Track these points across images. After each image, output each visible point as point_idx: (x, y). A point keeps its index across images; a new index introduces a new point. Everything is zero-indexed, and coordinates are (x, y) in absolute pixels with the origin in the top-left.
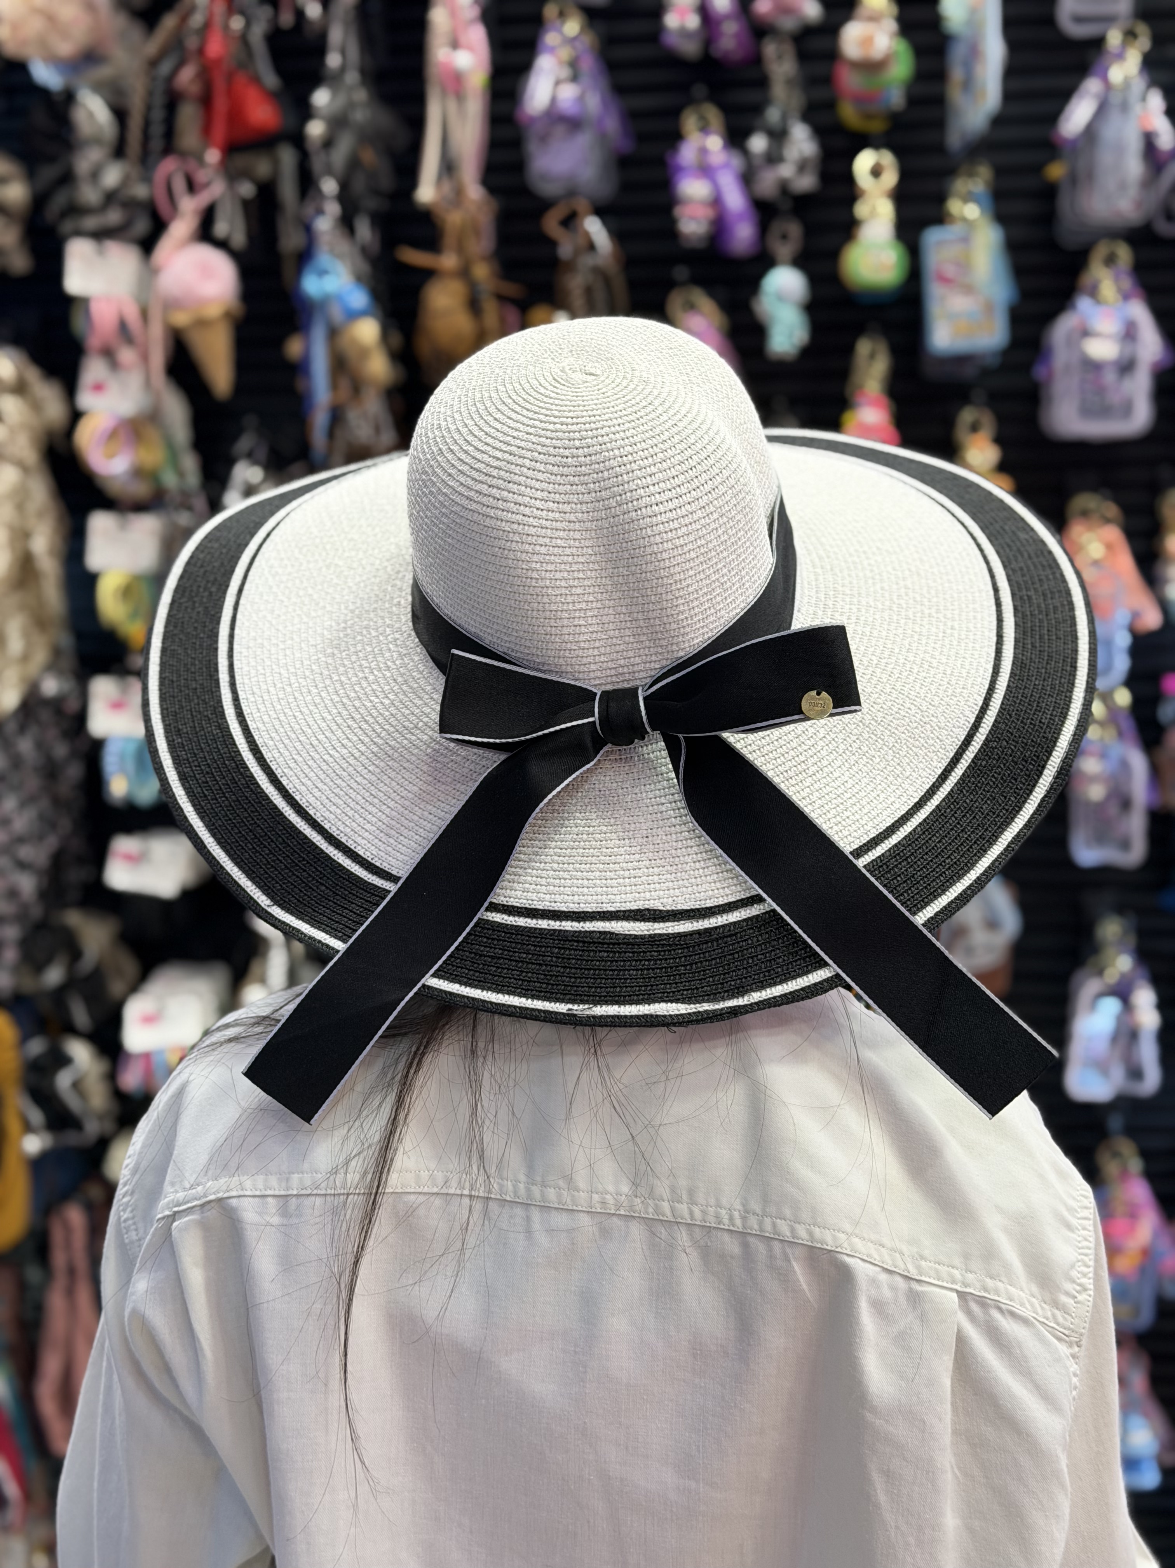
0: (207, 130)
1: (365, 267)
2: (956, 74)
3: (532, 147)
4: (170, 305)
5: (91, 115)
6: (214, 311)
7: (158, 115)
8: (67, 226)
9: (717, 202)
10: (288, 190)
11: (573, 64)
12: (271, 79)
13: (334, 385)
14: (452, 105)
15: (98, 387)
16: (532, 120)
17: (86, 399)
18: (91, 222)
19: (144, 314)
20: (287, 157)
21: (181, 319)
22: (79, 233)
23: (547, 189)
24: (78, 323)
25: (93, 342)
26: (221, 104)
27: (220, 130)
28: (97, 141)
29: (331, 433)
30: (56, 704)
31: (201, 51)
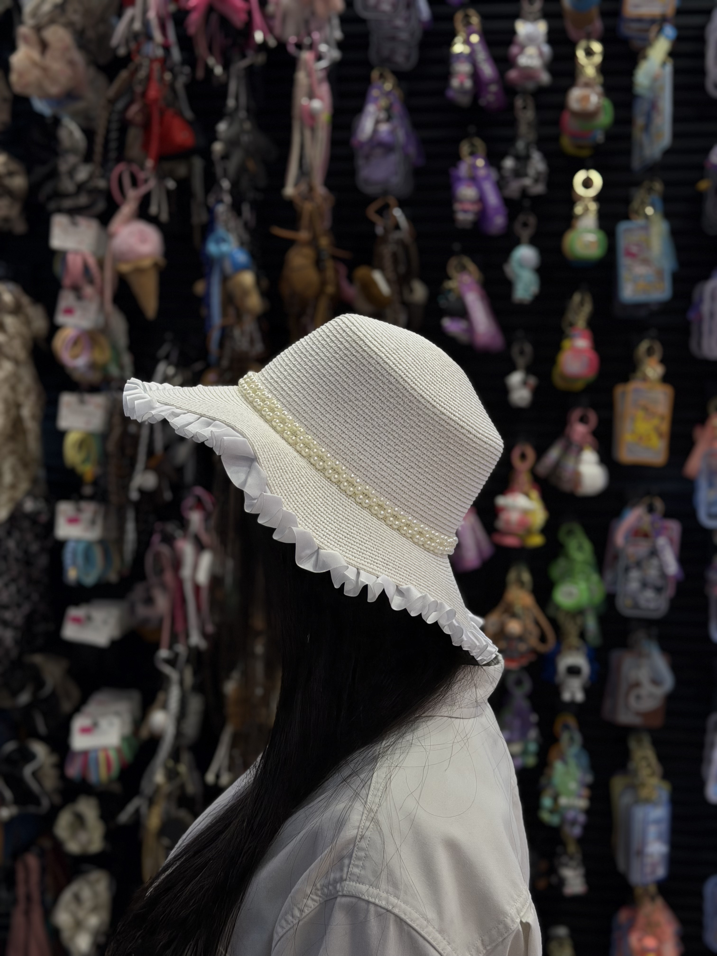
0: (146, 146)
1: (246, 237)
2: (640, 121)
3: (360, 162)
4: (119, 258)
5: (71, 133)
6: (147, 263)
7: (114, 135)
8: (52, 205)
9: (481, 199)
10: (198, 185)
11: (388, 109)
12: (189, 114)
13: (224, 313)
14: (308, 134)
15: (69, 311)
16: (362, 145)
17: (61, 318)
18: (67, 203)
19: (101, 264)
20: (198, 163)
21: (125, 268)
22: (60, 210)
23: (370, 190)
24: (57, 268)
25: (67, 281)
26: (156, 129)
27: (154, 146)
28: (73, 151)
29: (221, 345)
30: (33, 518)
31: (144, 94)
